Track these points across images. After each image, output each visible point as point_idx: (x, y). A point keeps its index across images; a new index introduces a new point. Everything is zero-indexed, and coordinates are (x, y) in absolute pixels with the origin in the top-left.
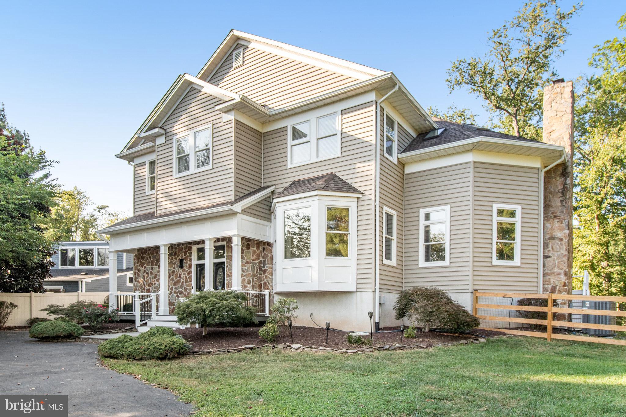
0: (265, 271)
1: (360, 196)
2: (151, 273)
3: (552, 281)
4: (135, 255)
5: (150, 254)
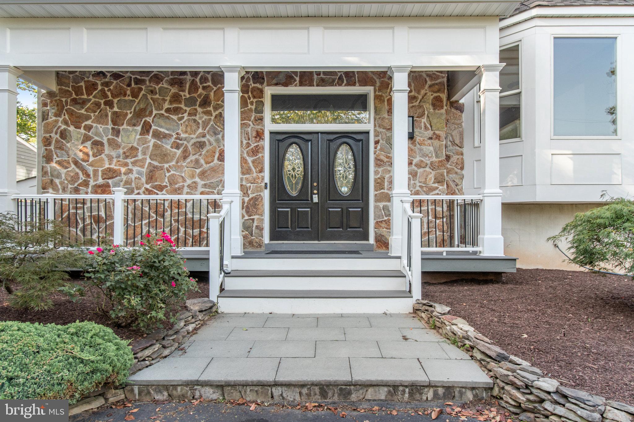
2: (114, 145)
4: (44, 91)
5: (109, 94)
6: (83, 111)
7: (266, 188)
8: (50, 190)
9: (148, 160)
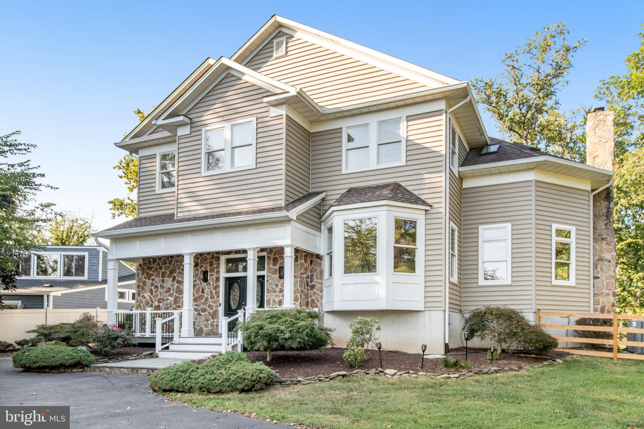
0: (313, 287)
1: (428, 208)
2: (162, 287)
3: (601, 301)
4: (138, 264)
5: (161, 263)
6: (151, 272)
7: (220, 305)
8: (139, 309)
9: (175, 294)
